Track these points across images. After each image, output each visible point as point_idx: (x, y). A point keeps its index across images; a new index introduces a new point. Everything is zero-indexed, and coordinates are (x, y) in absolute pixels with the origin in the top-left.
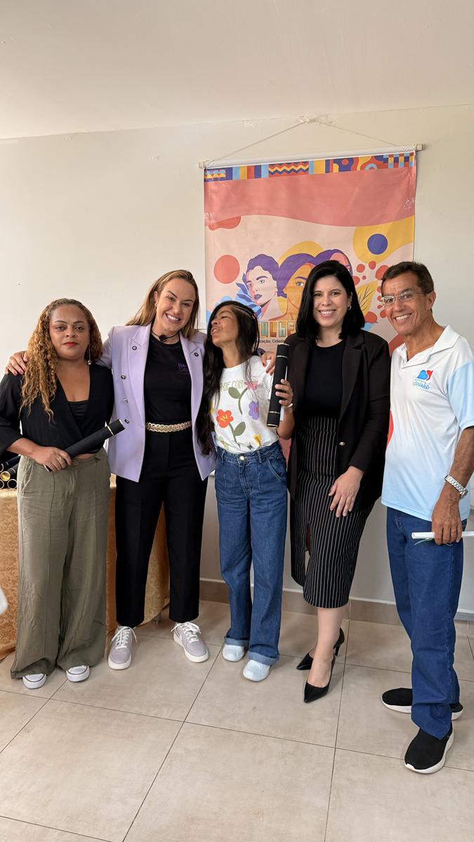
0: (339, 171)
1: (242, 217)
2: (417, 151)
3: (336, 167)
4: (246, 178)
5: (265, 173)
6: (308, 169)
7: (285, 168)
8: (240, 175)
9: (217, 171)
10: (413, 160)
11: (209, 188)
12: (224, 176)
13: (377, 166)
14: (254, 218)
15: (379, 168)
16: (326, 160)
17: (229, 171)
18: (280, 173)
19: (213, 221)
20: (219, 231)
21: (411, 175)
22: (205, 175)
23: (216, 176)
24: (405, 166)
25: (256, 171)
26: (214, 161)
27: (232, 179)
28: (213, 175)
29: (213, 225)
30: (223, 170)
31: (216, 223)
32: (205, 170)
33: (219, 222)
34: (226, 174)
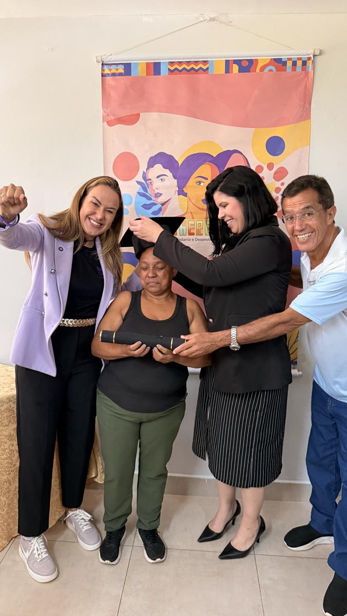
0: (239, 72)
1: (141, 114)
2: (314, 56)
3: (235, 68)
4: (145, 75)
5: (164, 70)
6: (208, 68)
7: (184, 66)
8: (139, 71)
9: (115, 66)
10: (310, 64)
11: (107, 83)
12: (122, 71)
13: (276, 68)
14: (154, 115)
15: (277, 71)
16: (226, 61)
17: (128, 67)
18: (180, 71)
19: (112, 118)
20: (118, 127)
21: (308, 79)
22: (103, 70)
23: (114, 71)
24: (302, 70)
25: (155, 68)
26: (111, 55)
27: (131, 75)
28: (110, 70)
29: (111, 121)
30: (121, 65)
31: (115, 119)
32: (102, 64)
33: (117, 118)
34: (124, 70)
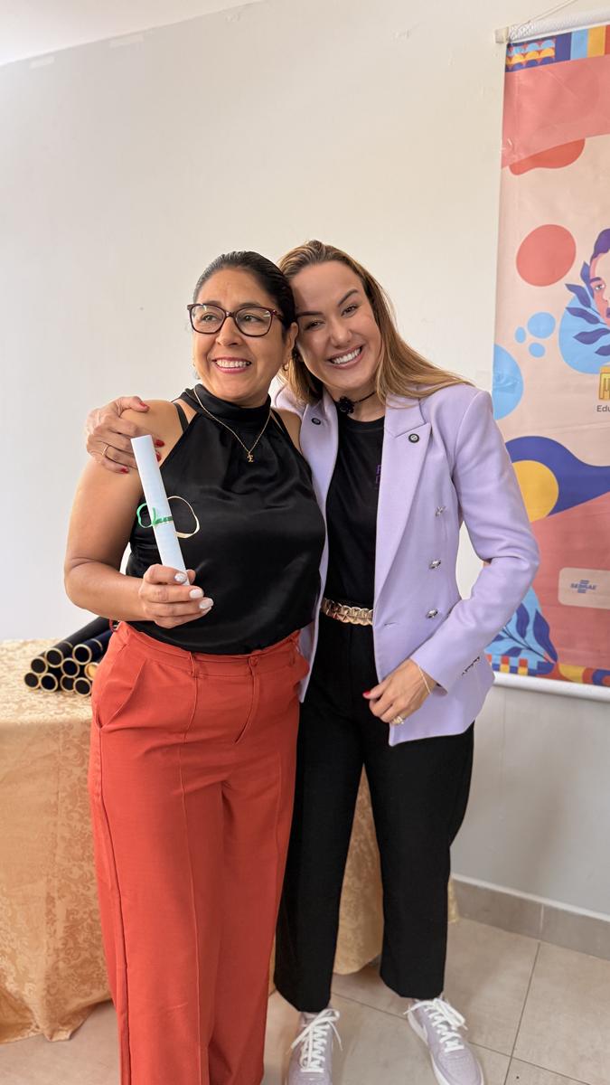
1: (588, 141)
4: (602, 53)
8: (587, 49)
9: (534, 44)
11: (517, 83)
12: (551, 53)
17: (563, 43)
19: (523, 156)
20: (533, 174)
22: (509, 58)
23: (532, 54)
26: (529, 22)
27: (569, 59)
28: (524, 55)
29: (519, 163)
30: (549, 41)
31: (527, 159)
32: (509, 46)
33: (535, 155)
34: (556, 49)
